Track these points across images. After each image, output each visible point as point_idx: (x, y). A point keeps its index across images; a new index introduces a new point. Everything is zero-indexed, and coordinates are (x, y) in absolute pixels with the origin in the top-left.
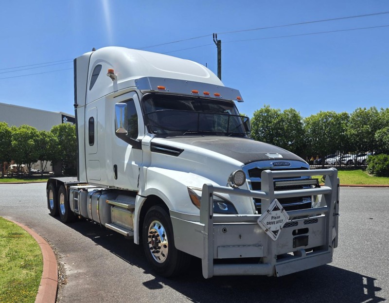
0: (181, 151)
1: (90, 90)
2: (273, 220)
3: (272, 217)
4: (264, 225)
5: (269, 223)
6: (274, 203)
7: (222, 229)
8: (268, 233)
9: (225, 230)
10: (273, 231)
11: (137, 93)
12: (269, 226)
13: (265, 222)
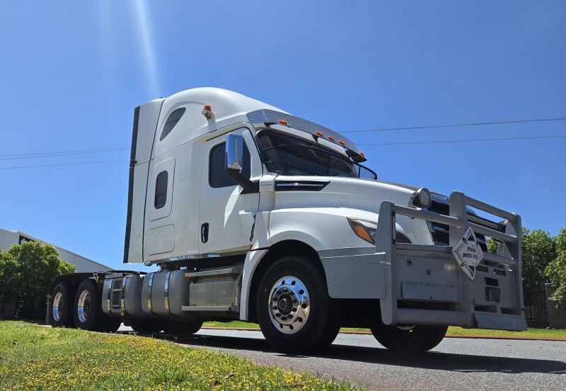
0: (325, 184)
1: (161, 139)
2: (470, 252)
3: (469, 248)
4: (459, 257)
5: (465, 255)
6: (468, 231)
7: (406, 260)
8: (464, 268)
9: (410, 262)
10: (470, 267)
11: (248, 128)
12: (465, 259)
13: (461, 253)
